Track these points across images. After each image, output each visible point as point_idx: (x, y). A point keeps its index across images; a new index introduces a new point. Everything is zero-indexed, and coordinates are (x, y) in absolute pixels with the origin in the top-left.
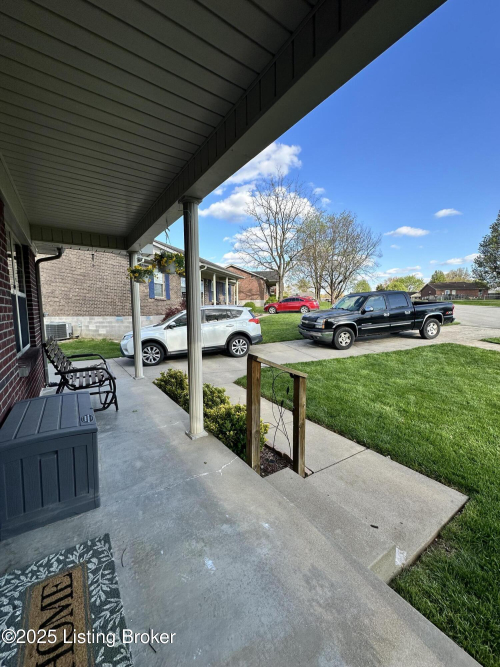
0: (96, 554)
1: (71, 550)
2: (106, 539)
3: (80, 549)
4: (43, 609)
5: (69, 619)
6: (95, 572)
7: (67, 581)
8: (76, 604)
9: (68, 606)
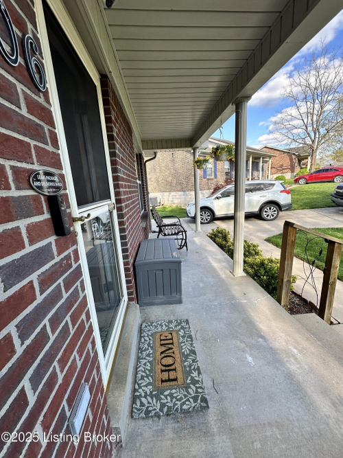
0: (183, 328)
1: (170, 322)
2: (187, 322)
3: (175, 323)
4: (161, 345)
5: (173, 355)
6: (183, 337)
7: (170, 337)
8: (175, 349)
9: (172, 348)
